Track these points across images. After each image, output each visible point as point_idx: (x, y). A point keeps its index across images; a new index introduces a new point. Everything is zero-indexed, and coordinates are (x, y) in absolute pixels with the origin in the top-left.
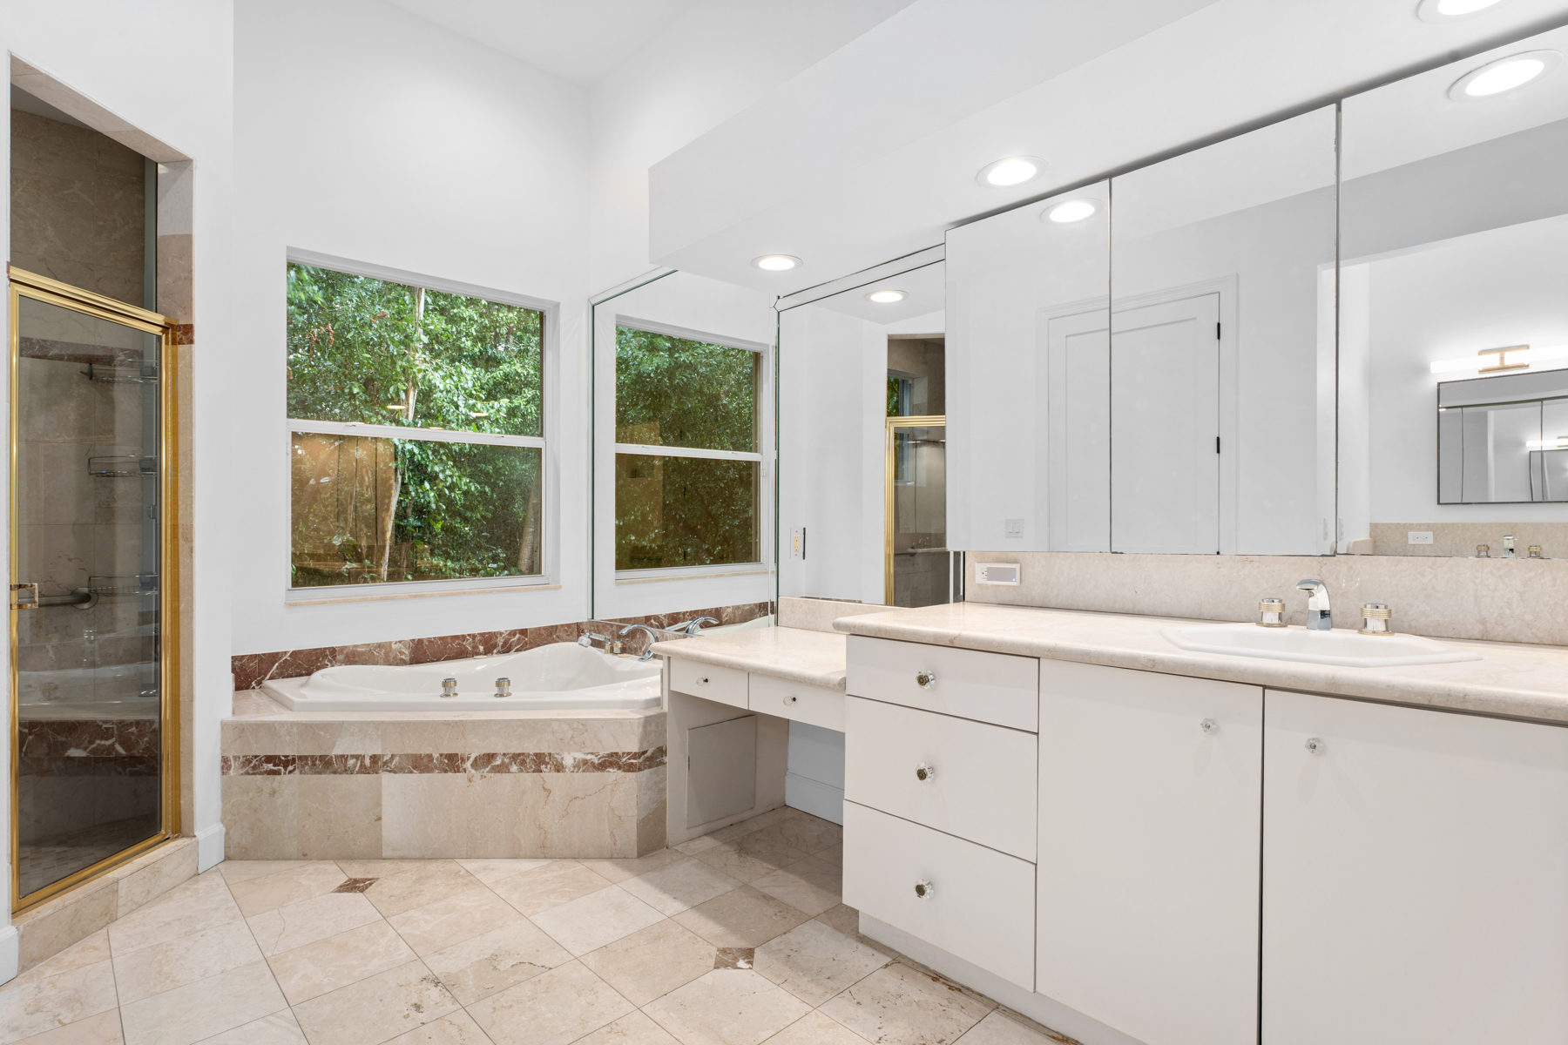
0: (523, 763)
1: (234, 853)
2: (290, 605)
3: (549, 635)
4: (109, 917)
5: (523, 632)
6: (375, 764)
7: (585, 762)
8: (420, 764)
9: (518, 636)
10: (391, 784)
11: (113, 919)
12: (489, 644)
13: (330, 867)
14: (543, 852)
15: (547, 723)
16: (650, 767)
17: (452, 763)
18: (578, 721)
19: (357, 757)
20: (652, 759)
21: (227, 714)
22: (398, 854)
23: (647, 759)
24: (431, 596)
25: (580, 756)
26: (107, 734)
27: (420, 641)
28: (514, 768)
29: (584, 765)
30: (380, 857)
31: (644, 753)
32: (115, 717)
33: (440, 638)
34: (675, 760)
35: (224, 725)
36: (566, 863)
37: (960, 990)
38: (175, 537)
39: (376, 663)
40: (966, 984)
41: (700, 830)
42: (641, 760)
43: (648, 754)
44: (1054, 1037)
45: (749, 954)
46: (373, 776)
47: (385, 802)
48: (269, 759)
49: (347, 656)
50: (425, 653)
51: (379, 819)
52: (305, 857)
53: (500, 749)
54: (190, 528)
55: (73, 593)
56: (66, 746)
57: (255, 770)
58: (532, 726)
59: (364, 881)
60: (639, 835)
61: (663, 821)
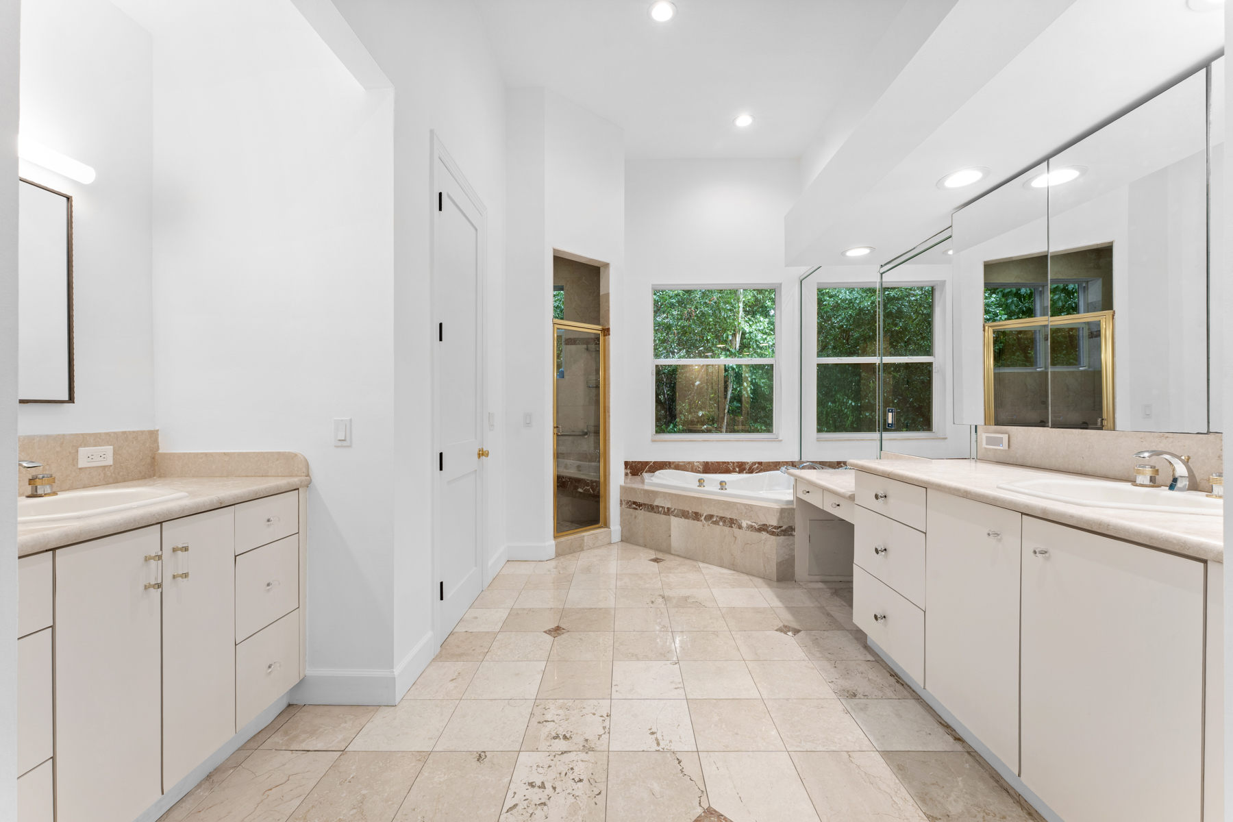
0: (724, 522)
1: (625, 540)
2: (653, 441)
3: (775, 466)
4: (581, 548)
5: (760, 463)
6: (668, 512)
7: (752, 526)
8: (684, 514)
9: (757, 465)
10: (675, 522)
11: (582, 550)
12: (741, 468)
13: (652, 552)
14: (733, 567)
15: (735, 504)
16: (784, 535)
17: (696, 516)
18: (749, 505)
19: (662, 507)
20: (787, 531)
21: (622, 483)
22: (677, 553)
23: (782, 531)
24: (713, 441)
25: (749, 523)
26: (588, 485)
27: (707, 463)
28: (721, 523)
29: (751, 528)
30: (670, 553)
31: (780, 527)
32: (590, 479)
33: (717, 462)
34: (800, 535)
35: (621, 487)
36: (742, 575)
37: (903, 685)
38: (605, 412)
39: (688, 471)
40: (909, 684)
41: (818, 578)
42: (778, 530)
43: (783, 528)
44: (940, 723)
45: (796, 632)
46: (668, 517)
47: (672, 529)
48: (634, 503)
49: (675, 466)
50: (709, 468)
51: (670, 536)
52: (645, 546)
53: (715, 513)
54: (609, 407)
55: (583, 432)
56: (577, 487)
57: (630, 507)
58: (729, 505)
59: (660, 559)
60: (777, 569)
61: (793, 566)
